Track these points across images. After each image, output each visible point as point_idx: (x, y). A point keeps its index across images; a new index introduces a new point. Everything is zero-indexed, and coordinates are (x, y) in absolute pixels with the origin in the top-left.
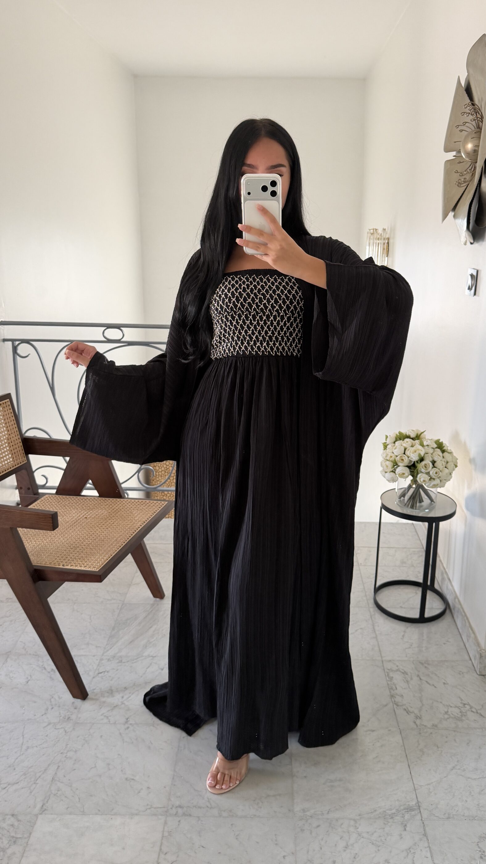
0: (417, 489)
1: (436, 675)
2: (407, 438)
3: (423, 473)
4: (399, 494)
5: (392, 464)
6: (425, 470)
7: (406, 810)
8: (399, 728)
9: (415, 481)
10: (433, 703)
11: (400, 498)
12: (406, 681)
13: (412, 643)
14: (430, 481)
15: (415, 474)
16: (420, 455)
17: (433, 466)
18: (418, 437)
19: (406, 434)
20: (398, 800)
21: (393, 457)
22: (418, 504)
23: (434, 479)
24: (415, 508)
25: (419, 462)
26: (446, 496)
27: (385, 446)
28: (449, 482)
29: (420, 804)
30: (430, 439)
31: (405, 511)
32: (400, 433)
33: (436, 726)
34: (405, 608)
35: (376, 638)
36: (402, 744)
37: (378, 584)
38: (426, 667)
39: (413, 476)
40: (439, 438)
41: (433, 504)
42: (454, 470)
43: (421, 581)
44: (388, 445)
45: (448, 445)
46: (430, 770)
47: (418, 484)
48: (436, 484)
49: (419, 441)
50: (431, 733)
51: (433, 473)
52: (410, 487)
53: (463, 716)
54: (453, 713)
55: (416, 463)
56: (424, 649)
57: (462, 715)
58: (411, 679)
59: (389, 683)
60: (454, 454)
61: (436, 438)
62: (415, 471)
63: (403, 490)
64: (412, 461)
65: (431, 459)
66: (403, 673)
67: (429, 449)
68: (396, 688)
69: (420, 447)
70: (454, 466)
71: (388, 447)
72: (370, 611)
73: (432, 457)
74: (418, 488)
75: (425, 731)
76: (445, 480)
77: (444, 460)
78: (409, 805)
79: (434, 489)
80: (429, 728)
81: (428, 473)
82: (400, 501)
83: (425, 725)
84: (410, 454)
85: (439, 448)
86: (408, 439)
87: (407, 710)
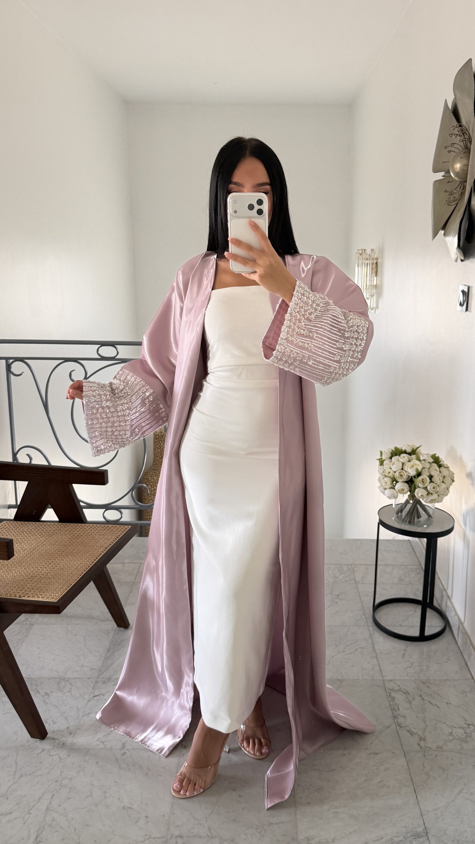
0: (414, 506)
1: (439, 695)
2: (403, 453)
3: (421, 488)
4: (396, 510)
5: (391, 480)
6: (423, 485)
7: (414, 837)
8: (404, 751)
9: (412, 496)
10: (436, 724)
11: (397, 514)
12: (408, 701)
13: (413, 662)
14: (428, 496)
15: (413, 489)
16: (417, 470)
17: (430, 481)
18: (413, 452)
19: (402, 450)
20: (405, 826)
21: (392, 472)
22: (416, 520)
23: (432, 494)
24: (413, 524)
25: (416, 477)
26: (443, 512)
27: (382, 463)
28: (446, 497)
29: (427, 830)
30: (426, 453)
31: (402, 526)
32: (396, 448)
33: (441, 748)
34: (404, 626)
35: (376, 657)
36: (407, 768)
37: (377, 602)
38: (428, 686)
39: (410, 492)
40: (435, 453)
41: (430, 519)
42: (451, 484)
43: (420, 598)
44: (384, 460)
45: (444, 460)
46: (436, 794)
47: (415, 500)
48: (434, 499)
49: (415, 455)
50: (436, 756)
51: (430, 488)
52: (407, 502)
53: (468, 737)
54: (458, 734)
55: (413, 478)
56: (425, 668)
57: (466, 737)
58: (414, 699)
59: (391, 703)
60: (451, 469)
61: (432, 453)
62: (413, 486)
63: (400, 505)
64: (409, 476)
65: (428, 474)
66: (404, 693)
67: (426, 463)
68: (399, 709)
69: (418, 462)
70: (451, 481)
71: (385, 462)
72: (369, 630)
73: (429, 472)
74: (415, 504)
75: (430, 753)
76: (442, 495)
77: (441, 474)
78: (416, 831)
79: (431, 504)
80: (433, 750)
81: (426, 488)
82: (398, 516)
83: (429, 746)
84: (407, 469)
85: (435, 463)
86: (405, 454)
87: (411, 731)
